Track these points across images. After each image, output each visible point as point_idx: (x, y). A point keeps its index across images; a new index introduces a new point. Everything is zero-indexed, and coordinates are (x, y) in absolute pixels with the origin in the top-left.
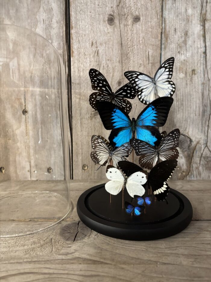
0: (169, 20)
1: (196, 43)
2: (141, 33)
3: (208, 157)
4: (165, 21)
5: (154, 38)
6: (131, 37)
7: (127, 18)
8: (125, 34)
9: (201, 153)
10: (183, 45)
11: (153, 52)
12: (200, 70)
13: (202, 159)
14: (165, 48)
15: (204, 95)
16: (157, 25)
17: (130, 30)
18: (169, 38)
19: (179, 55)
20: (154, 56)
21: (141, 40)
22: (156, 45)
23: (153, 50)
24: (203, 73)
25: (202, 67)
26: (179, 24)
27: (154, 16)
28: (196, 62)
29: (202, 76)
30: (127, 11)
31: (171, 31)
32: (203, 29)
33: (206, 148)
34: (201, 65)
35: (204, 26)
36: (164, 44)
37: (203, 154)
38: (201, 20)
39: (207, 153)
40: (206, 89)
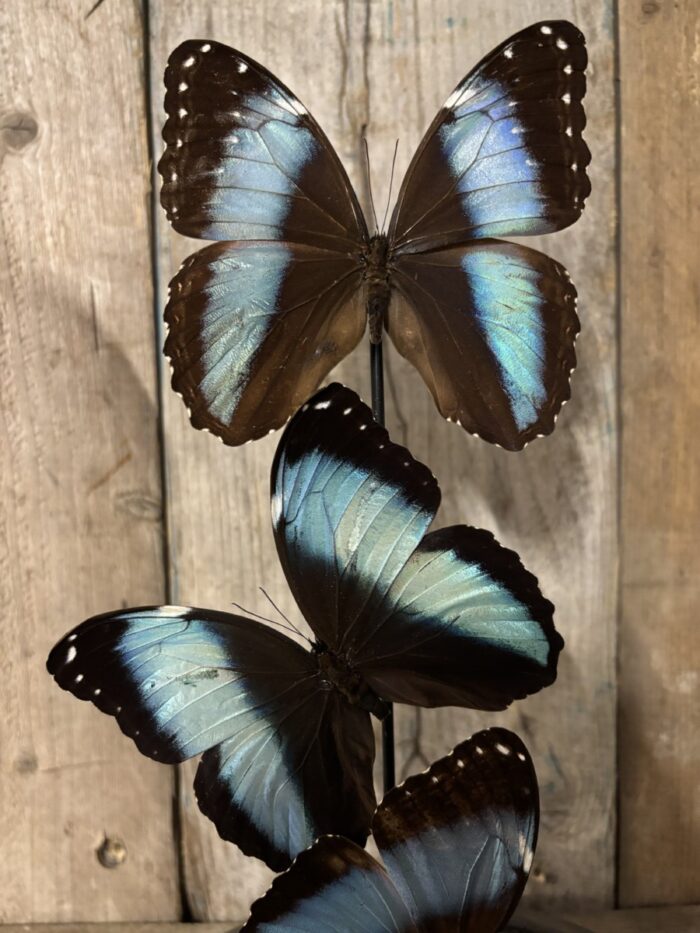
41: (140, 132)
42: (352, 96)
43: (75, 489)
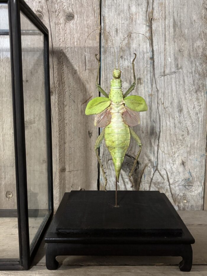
0: (109, 19)
1: (141, 46)
2: (76, 33)
3: (159, 183)
4: (104, 20)
5: (91, 40)
6: (64, 38)
7: (58, 15)
8: (56, 34)
9: (150, 178)
10: (126, 48)
11: (90, 56)
12: (147, 79)
13: (153, 185)
14: (105, 52)
15: (152, 109)
16: (94, 24)
17: (63, 30)
18: (109, 39)
19: (122, 60)
20: (92, 61)
21: (75, 41)
22: (93, 48)
23: (90, 54)
24: (151, 82)
25: (150, 75)
26: (121, 24)
27: (91, 14)
28: (142, 69)
29: (150, 86)
30: (58, 8)
31: (112, 32)
32: (149, 30)
33: (157, 171)
34: (148, 72)
35: (150, 27)
36: (103, 47)
37: (153, 178)
38: (146, 20)
39: (158, 178)
40: (154, 102)
41: (99, 18)
42: (149, 12)
43: (79, 104)
